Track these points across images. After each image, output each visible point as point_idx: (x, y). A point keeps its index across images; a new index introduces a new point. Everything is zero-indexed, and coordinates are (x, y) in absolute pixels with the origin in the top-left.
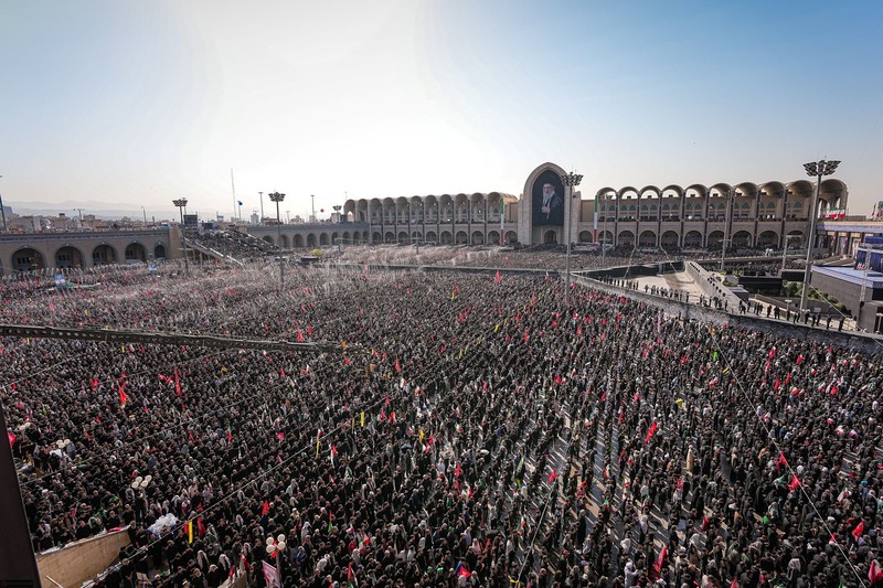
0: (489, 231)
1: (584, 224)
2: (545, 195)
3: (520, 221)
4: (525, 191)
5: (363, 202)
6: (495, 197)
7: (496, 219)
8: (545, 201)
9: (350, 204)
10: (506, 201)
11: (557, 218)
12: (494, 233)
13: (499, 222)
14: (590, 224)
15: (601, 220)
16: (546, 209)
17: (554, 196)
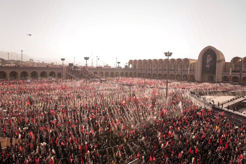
0: (183, 74)
1: (225, 73)
2: (207, 60)
3: (196, 71)
4: (199, 58)
5: (135, 61)
6: (186, 60)
7: (187, 70)
8: (208, 62)
9: (131, 62)
10: (191, 62)
11: (213, 70)
12: (185, 75)
13: (188, 71)
14: (228, 73)
15: (233, 71)
16: (208, 66)
17: (212, 61)
